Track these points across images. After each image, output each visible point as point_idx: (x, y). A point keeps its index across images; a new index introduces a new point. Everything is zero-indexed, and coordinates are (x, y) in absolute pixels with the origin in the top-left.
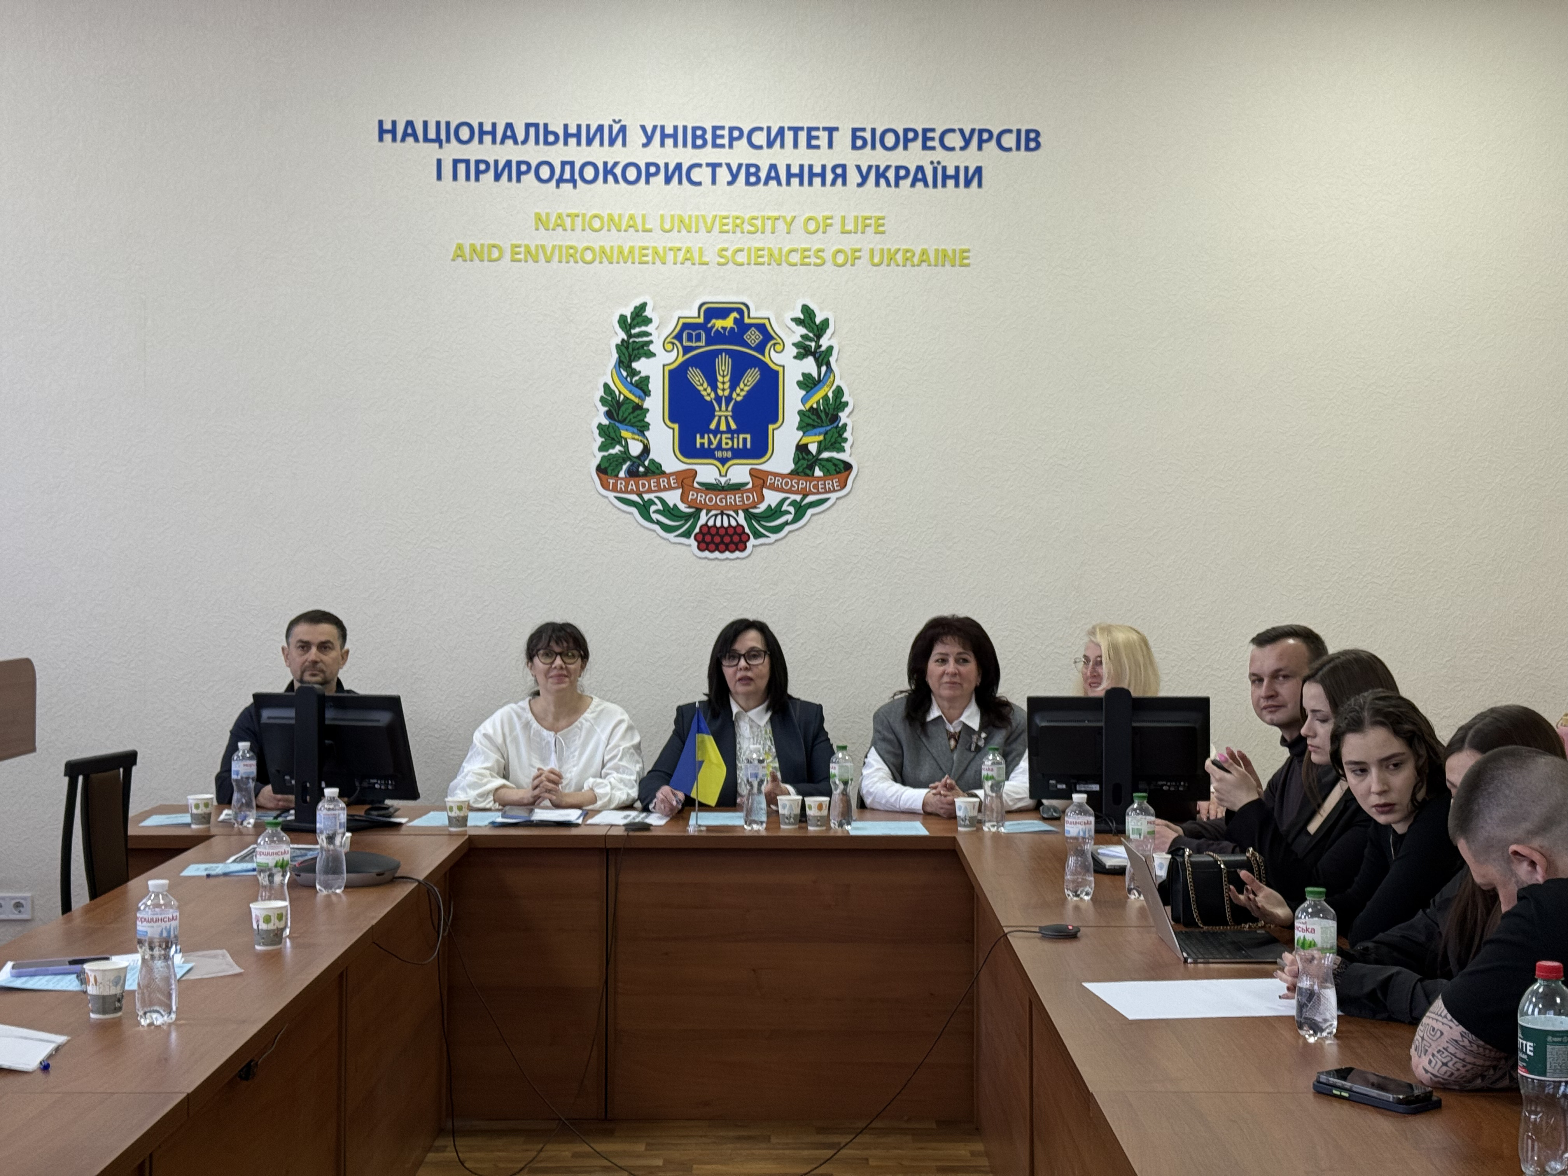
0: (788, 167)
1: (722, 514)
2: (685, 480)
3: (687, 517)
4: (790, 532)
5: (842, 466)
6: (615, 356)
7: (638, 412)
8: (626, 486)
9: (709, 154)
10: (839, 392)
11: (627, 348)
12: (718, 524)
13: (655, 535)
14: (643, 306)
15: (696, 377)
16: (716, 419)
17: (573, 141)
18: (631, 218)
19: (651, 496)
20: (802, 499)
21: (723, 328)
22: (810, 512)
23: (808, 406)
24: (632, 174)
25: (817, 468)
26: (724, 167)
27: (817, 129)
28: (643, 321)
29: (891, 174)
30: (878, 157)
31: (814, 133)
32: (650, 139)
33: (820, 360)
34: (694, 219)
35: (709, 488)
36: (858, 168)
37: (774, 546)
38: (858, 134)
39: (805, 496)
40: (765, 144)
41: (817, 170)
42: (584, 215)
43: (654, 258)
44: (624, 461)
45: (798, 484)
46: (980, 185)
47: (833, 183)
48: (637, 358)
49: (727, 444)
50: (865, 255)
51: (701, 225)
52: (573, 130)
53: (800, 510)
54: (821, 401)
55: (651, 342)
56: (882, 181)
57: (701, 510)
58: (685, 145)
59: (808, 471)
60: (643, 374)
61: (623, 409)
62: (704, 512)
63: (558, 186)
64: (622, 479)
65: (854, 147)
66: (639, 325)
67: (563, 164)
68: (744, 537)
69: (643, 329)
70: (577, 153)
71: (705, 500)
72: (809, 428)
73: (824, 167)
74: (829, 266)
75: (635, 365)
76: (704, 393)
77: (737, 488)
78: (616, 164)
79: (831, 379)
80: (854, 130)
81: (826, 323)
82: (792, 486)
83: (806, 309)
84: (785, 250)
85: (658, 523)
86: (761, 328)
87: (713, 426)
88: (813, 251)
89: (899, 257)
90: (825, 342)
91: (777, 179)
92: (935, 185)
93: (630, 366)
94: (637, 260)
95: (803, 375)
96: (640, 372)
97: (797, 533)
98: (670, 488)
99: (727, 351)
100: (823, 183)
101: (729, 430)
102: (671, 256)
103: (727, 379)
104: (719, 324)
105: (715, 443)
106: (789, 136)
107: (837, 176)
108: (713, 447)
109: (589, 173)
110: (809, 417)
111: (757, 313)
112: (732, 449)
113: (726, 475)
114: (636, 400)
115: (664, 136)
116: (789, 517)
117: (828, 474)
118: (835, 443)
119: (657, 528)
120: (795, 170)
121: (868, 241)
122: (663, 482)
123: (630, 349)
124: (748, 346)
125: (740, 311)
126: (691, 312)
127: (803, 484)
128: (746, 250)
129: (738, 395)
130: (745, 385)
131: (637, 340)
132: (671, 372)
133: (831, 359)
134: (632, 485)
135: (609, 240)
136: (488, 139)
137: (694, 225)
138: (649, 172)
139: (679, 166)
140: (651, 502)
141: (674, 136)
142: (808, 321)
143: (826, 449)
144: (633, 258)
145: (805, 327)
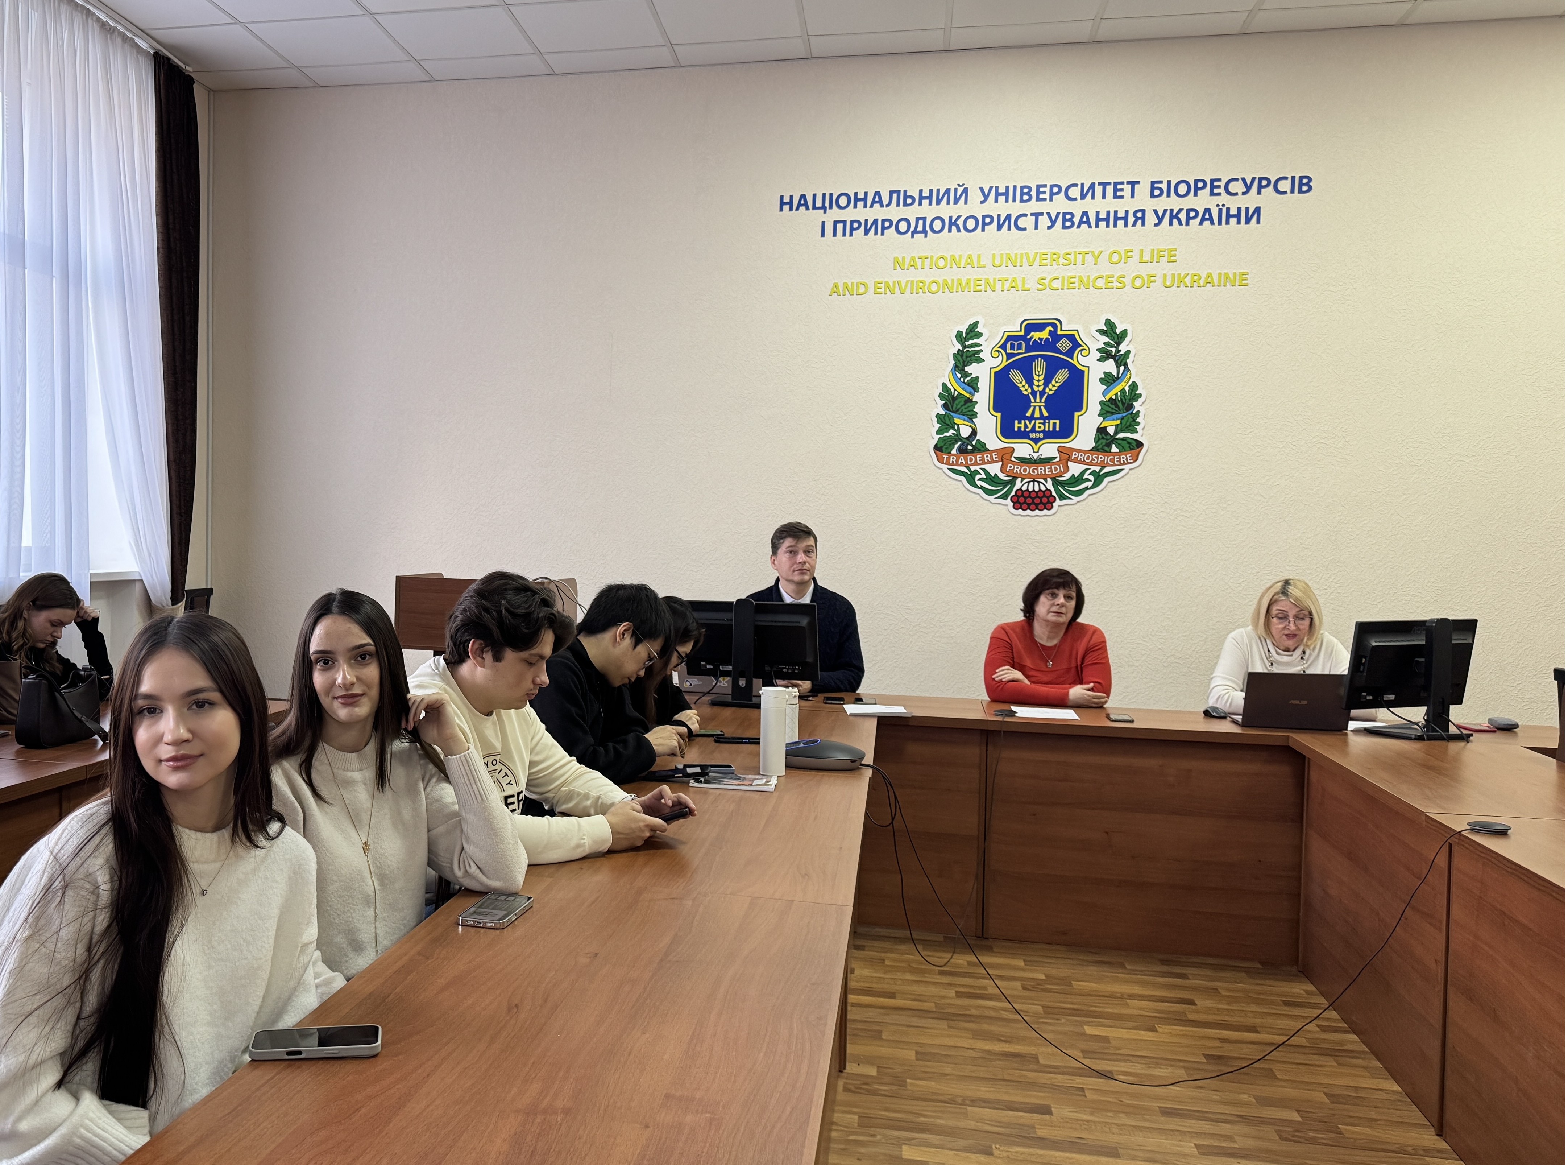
0: (1098, 213)
1: (1034, 481)
2: (1004, 456)
3: (1005, 483)
4: (1090, 495)
5: (1134, 444)
6: (952, 362)
7: (969, 404)
8: (957, 461)
9: (1034, 206)
10: (1134, 386)
11: (962, 356)
12: (1031, 489)
13: (979, 497)
14: (976, 324)
15: (1017, 377)
16: (1032, 408)
17: (925, 202)
18: (970, 257)
19: (977, 468)
20: (1101, 470)
21: (1039, 339)
22: (1107, 479)
23: (1108, 397)
24: (971, 224)
25: (1114, 446)
26: (1045, 215)
27: (1122, 183)
28: (976, 335)
29: (1183, 216)
30: (1173, 203)
31: (1119, 187)
32: (986, 197)
33: (1119, 362)
34: (1019, 256)
35: (1023, 461)
36: (1155, 211)
37: (1076, 506)
38: (1156, 185)
39: (1103, 467)
40: (1079, 198)
41: (1121, 214)
42: (932, 257)
43: (985, 287)
44: (957, 442)
45: (1097, 458)
46: (1258, 222)
47: (1134, 224)
48: (969, 363)
49: (1040, 427)
50: (1159, 279)
51: (1024, 260)
52: (926, 193)
53: (1099, 478)
54: (1119, 393)
55: (981, 351)
56: (1175, 221)
57: (1017, 478)
58: (1014, 200)
59: (1106, 448)
60: (973, 376)
61: (956, 402)
62: (1019, 479)
63: (913, 237)
64: (953, 455)
65: (1153, 196)
66: (971, 338)
67: (918, 219)
68: (1051, 499)
69: (975, 341)
70: (928, 211)
71: (1020, 470)
72: (1108, 414)
73: (1127, 212)
74: (1128, 289)
75: (967, 369)
76: (1022, 389)
77: (1047, 461)
78: (959, 217)
79: (1128, 376)
80: (1153, 183)
81: (1124, 333)
82: (1093, 460)
83: (1109, 323)
84: (1092, 278)
85: (982, 488)
86: (1071, 338)
87: (1029, 414)
88: (1116, 277)
89: (1188, 280)
90: (1123, 348)
91: (1088, 223)
92: (1220, 223)
93: (963, 370)
94: (972, 290)
95: (1105, 373)
96: (971, 374)
97: (1095, 496)
98: (993, 462)
99: (1042, 356)
100: (1126, 225)
101: (1042, 417)
102: (998, 286)
103: (1042, 377)
104: (1036, 335)
105: (1030, 427)
106: (1099, 190)
107: (1137, 219)
108: (1027, 430)
109: (937, 225)
110: (1108, 406)
111: (1067, 327)
112: (1043, 431)
113: (1038, 452)
114: (968, 395)
115: (997, 194)
116: (1090, 484)
117: (1122, 450)
118: (1130, 426)
119: (981, 492)
120: (1103, 215)
121: (1163, 268)
122: (987, 457)
123: (964, 357)
124: (1061, 353)
125: (1054, 325)
126: (1015, 327)
127: (1101, 458)
128: (1060, 279)
129: (1050, 390)
130: (1057, 382)
131: (970, 350)
132: (995, 373)
133: (1128, 361)
134: (962, 460)
135: (950, 275)
136: (860, 204)
137: (1018, 260)
138: (984, 222)
139: (1009, 217)
140: (978, 473)
141: (1006, 194)
142: (1110, 331)
143: (1122, 431)
144: (969, 288)
145: (1108, 336)
